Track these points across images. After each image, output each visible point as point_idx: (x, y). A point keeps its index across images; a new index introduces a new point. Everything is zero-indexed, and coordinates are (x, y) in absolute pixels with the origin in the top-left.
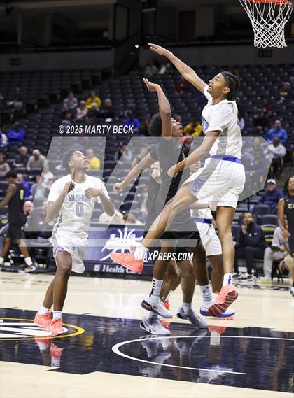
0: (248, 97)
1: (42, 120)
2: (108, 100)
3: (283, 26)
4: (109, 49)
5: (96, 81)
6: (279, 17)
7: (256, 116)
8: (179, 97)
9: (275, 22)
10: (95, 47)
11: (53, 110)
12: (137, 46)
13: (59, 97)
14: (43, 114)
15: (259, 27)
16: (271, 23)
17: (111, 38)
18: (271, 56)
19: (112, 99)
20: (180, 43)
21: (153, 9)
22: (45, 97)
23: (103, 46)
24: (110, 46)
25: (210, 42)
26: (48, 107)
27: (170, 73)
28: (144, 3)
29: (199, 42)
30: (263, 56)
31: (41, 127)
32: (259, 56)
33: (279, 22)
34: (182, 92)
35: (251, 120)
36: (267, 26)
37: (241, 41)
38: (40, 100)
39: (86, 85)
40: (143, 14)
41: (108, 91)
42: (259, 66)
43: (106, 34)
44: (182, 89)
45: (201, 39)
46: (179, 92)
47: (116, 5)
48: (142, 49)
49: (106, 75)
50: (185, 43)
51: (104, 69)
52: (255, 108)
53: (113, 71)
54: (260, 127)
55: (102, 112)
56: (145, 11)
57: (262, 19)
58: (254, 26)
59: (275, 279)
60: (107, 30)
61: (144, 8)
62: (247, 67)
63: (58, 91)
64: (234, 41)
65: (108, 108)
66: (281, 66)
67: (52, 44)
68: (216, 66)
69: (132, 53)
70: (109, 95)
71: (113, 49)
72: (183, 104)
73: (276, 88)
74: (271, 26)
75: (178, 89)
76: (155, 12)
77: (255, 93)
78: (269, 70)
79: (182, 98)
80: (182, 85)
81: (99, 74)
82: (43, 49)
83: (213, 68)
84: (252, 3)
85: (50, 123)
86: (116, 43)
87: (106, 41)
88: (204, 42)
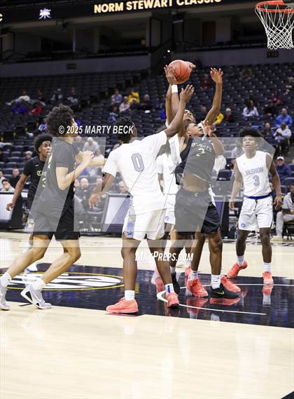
0: (260, 90)
1: (94, 113)
2: (147, 96)
3: (291, 31)
4: (147, 54)
5: (136, 80)
6: (287, 24)
7: (266, 106)
8: (204, 92)
9: (284, 28)
10: (135, 52)
11: (103, 105)
12: (169, 51)
13: (107, 94)
14: (94, 108)
15: (272, 32)
16: (281, 29)
17: (147, 45)
18: (277, 56)
19: (150, 95)
20: (204, 48)
21: (181, 21)
22: (95, 94)
23: (141, 52)
24: (147, 52)
25: (227, 46)
26: (99, 102)
27: (196, 73)
28: (174, 16)
29: (219, 47)
30: (271, 56)
31: (93, 118)
32: (268, 57)
33: (287, 27)
34: (206, 88)
35: (263, 108)
36: (278, 32)
37: (253, 45)
38: (92, 97)
39: (128, 84)
40: (173, 25)
41: (146, 88)
42: (268, 65)
43: (143, 42)
44: (207, 85)
45: (220, 44)
46: (203, 87)
47: (151, 18)
48: (172, 53)
49: (144, 75)
50: (207, 47)
51: (143, 70)
52: (266, 99)
53: (150, 72)
54: (269, 114)
55: (142, 104)
56: (175, 22)
57: (274, 25)
58: (267, 32)
59: (285, 237)
60: (144, 39)
61: (174, 20)
62: (259, 66)
63: (107, 89)
64: (248, 45)
65: (147, 102)
66: (285, 64)
67: (100, 51)
68: (233, 66)
69: (165, 57)
70: (147, 92)
71: (150, 54)
72: (207, 97)
73: (282, 82)
74: (281, 31)
75: (203, 85)
76: (183, 23)
77: (265, 86)
78: (276, 67)
79: (207, 93)
80: (206, 82)
81: (139, 74)
82: (93, 55)
83: (231, 67)
84: (265, 13)
85: (100, 116)
86: (152, 49)
87: (144, 48)
88: (224, 47)
